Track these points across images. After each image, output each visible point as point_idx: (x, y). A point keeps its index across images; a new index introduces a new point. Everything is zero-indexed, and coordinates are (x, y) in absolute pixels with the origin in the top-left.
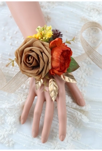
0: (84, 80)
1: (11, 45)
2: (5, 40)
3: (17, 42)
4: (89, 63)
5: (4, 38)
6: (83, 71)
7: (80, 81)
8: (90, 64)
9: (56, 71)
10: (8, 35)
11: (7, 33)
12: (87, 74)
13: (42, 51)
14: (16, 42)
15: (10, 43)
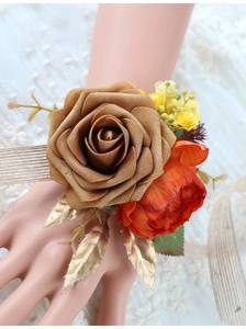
0: (153, 310)
1: (35, 80)
2: (29, 56)
3: (55, 87)
4: (195, 277)
5: (29, 49)
6: (165, 286)
7: (141, 305)
8: (197, 283)
9: (143, 218)
10: (46, 53)
11: (46, 47)
12: (170, 302)
13: (148, 142)
14: (52, 84)
15: (35, 75)
